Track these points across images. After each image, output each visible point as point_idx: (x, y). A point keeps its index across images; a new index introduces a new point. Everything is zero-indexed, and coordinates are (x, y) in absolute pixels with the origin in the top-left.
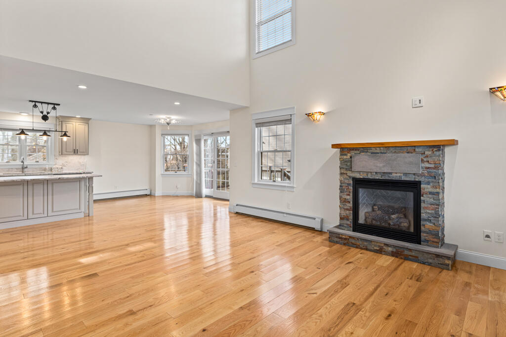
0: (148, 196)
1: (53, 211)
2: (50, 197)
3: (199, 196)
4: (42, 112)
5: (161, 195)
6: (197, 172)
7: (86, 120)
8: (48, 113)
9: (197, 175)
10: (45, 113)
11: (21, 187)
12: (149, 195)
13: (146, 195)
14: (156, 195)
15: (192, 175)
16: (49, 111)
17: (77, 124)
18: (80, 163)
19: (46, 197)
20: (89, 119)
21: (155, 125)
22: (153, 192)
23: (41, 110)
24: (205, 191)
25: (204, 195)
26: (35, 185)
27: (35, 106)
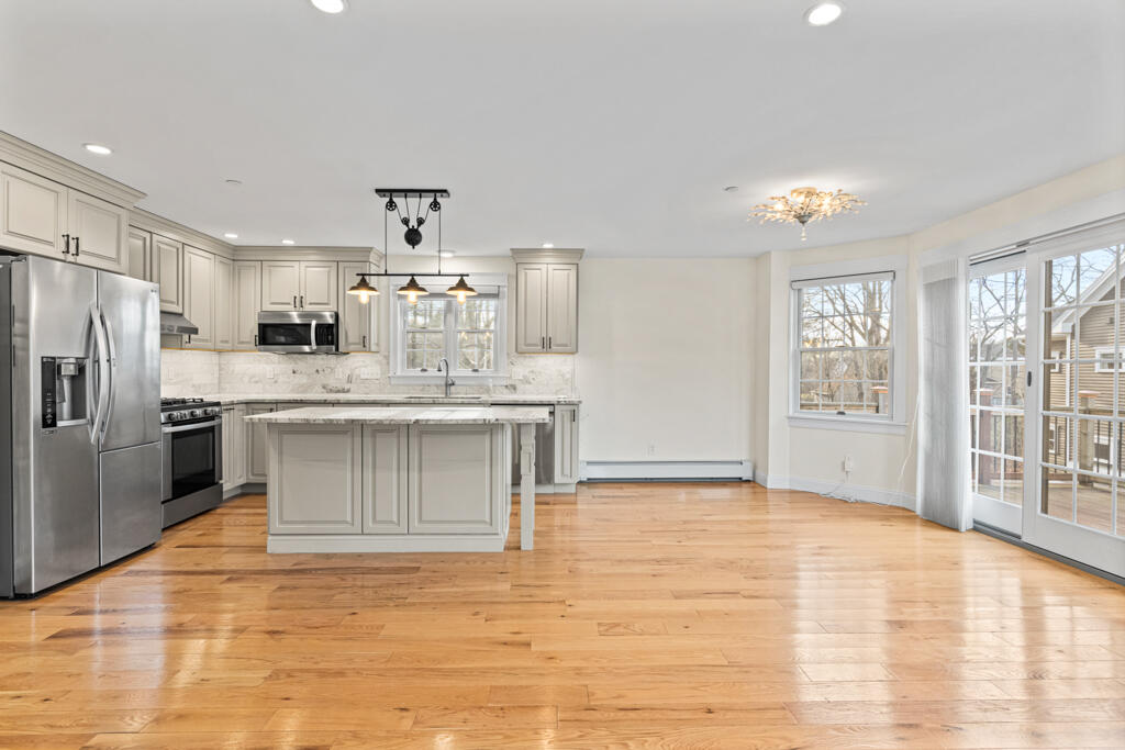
0: (745, 485)
1: (420, 520)
2: (414, 475)
3: (941, 519)
4: (406, 222)
5: (787, 486)
6: (932, 416)
7: (573, 256)
8: (421, 222)
9: (932, 429)
10: (413, 223)
11: (347, 440)
12: (748, 481)
13: (740, 481)
14: (769, 486)
15: (909, 427)
16: (422, 215)
17: (551, 267)
18: (563, 376)
19: (404, 474)
20: (579, 253)
21: (769, 253)
22: (760, 473)
23: (404, 215)
24: (971, 503)
25: (966, 522)
26: (378, 434)
27: (391, 205)
